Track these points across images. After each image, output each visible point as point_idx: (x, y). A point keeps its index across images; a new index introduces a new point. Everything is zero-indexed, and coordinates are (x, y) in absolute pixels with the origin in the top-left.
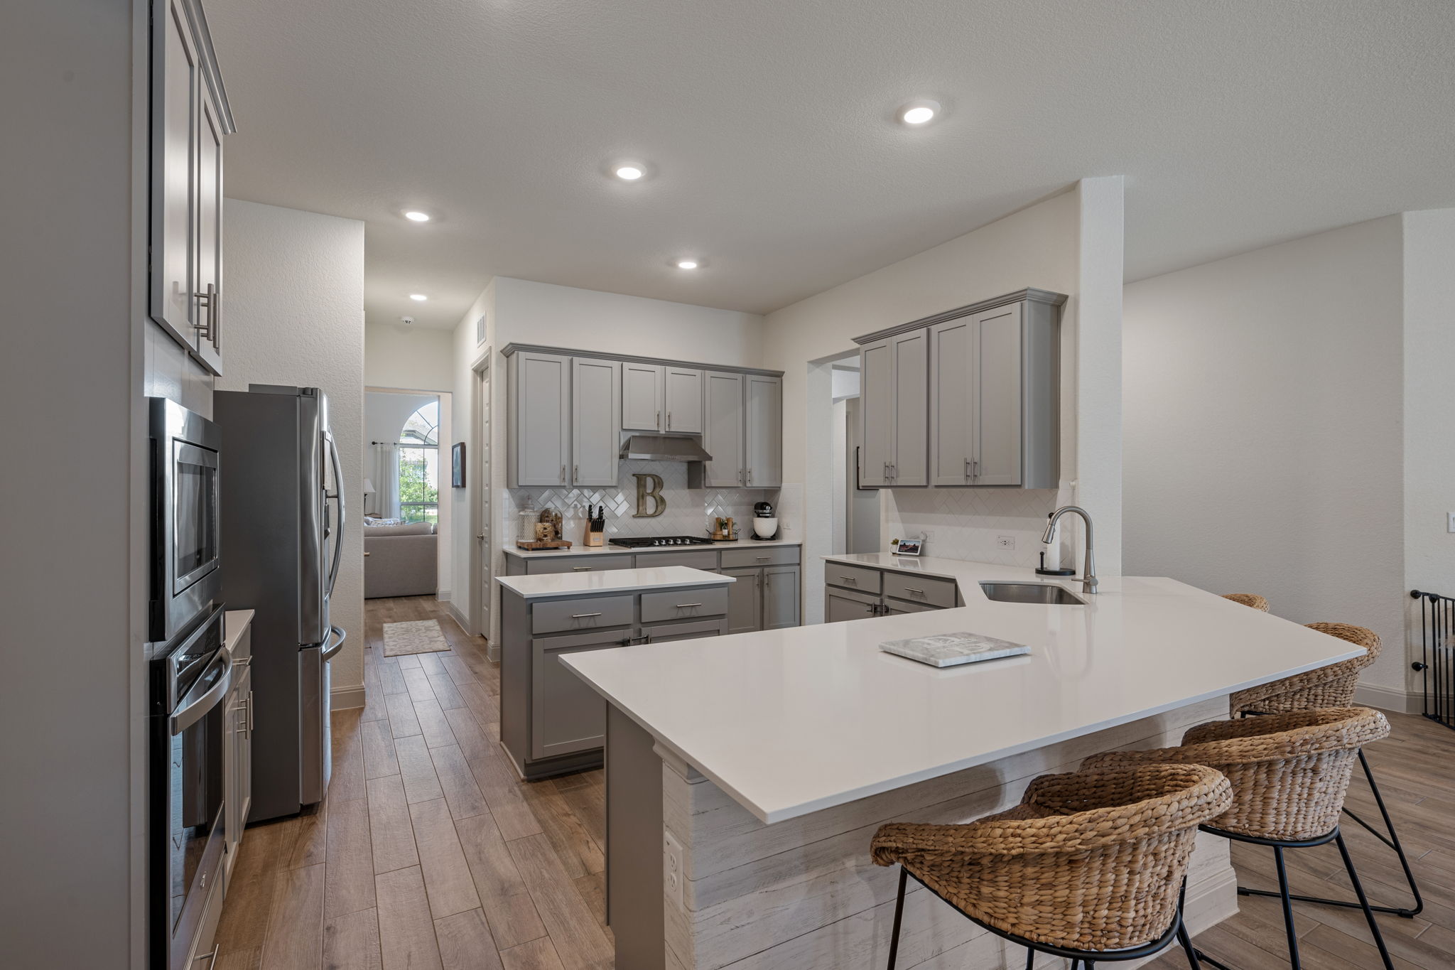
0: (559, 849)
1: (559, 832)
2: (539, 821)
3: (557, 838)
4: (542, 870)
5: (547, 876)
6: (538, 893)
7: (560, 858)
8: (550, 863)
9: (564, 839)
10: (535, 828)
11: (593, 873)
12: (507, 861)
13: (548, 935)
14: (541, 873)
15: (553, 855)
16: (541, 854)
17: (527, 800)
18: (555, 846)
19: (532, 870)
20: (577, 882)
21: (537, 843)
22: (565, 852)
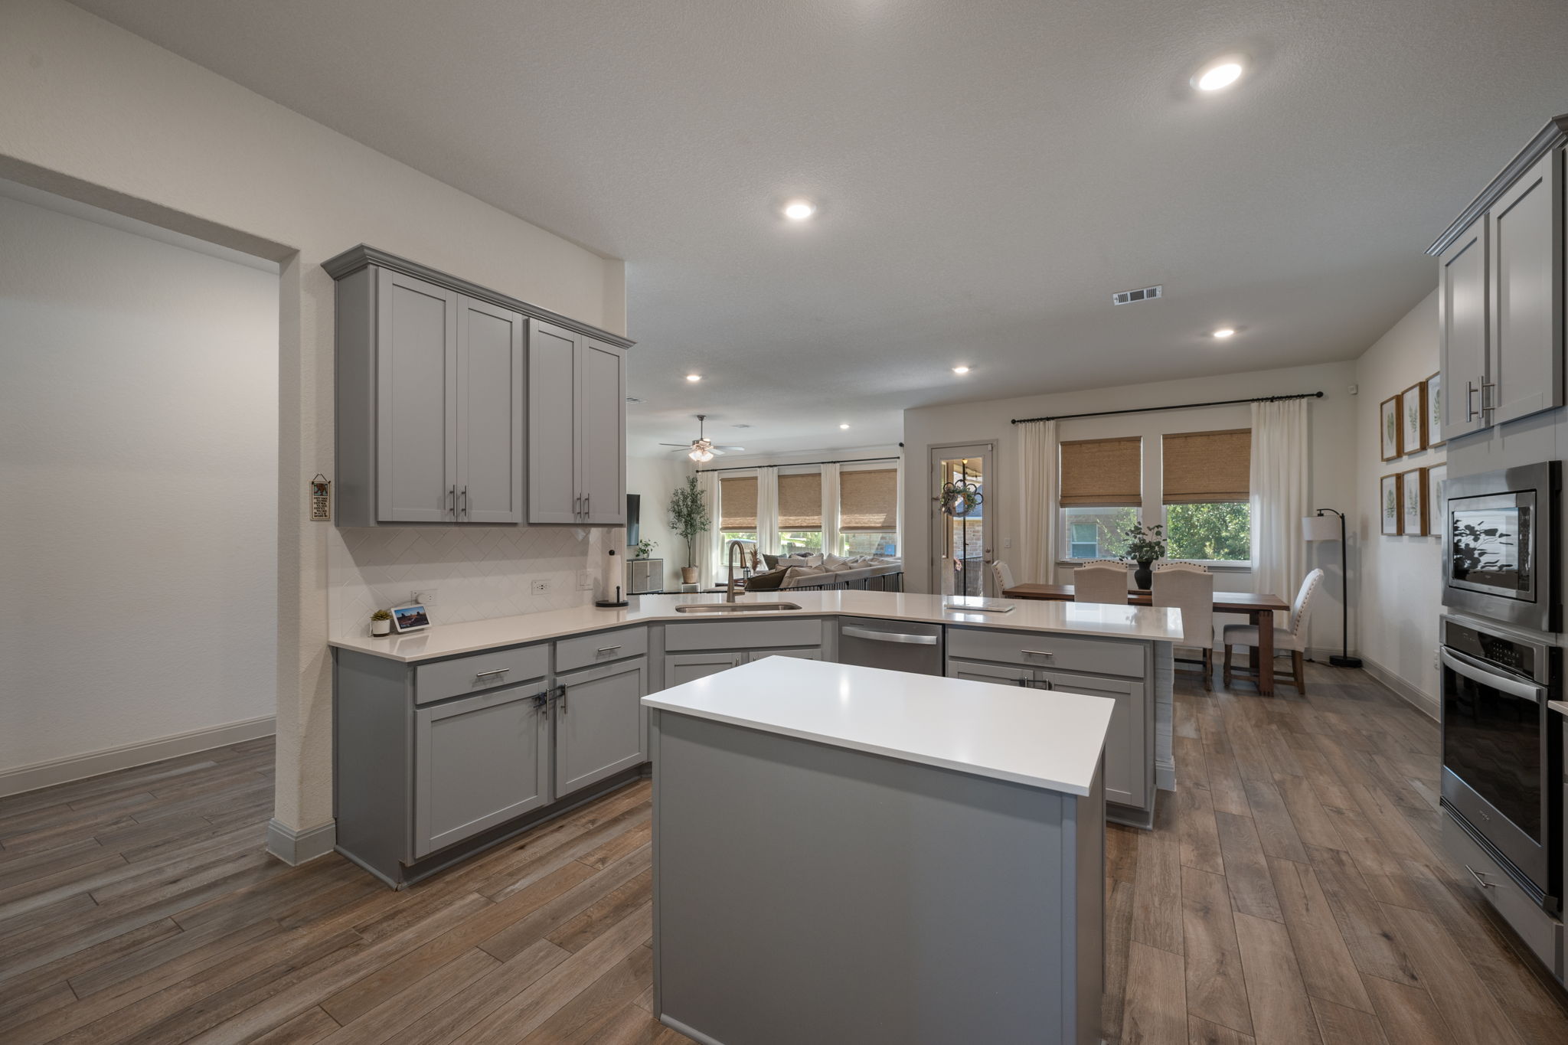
0: (1126, 914)
1: (1113, 930)
2: (1127, 956)
3: (1120, 926)
4: (1158, 906)
5: (1156, 899)
6: (1173, 891)
7: (1132, 906)
8: (1146, 909)
9: (1114, 919)
10: (1137, 952)
11: (1112, 879)
12: (1191, 934)
13: (1181, 865)
14: (1160, 905)
15: (1138, 912)
16: (1149, 920)
17: (1123, 999)
18: (1129, 919)
19: (1168, 912)
20: (1132, 880)
21: (1147, 933)
22: (1123, 908)
